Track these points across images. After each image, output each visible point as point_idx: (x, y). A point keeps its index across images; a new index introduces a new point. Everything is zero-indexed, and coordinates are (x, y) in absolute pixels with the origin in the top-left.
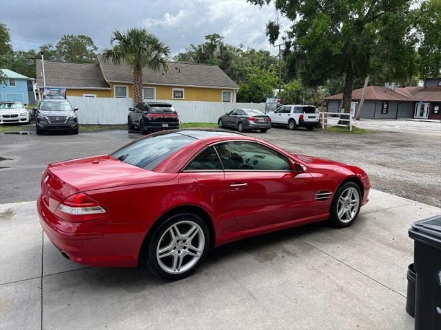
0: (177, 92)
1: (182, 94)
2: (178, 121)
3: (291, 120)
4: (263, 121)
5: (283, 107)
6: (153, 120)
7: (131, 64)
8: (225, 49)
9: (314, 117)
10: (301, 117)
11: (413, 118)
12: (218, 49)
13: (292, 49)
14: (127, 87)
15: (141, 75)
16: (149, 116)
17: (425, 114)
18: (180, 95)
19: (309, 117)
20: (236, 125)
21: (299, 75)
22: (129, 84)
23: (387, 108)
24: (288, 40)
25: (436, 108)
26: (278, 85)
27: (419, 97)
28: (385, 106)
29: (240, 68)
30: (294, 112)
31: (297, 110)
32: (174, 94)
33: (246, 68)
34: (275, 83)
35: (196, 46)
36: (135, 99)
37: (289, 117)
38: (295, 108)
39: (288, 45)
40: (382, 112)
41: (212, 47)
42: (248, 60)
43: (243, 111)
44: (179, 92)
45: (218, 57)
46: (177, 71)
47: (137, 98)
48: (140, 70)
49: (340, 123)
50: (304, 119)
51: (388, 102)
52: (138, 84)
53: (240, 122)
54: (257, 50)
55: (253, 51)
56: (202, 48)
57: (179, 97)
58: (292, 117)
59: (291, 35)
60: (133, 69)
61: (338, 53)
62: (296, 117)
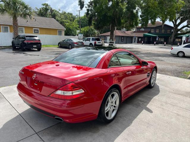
0: (36, 30)
1: (38, 31)
2: (41, 44)
3: (91, 44)
4: (81, 44)
5: (86, 38)
6: (28, 44)
7: (11, 15)
8: (53, 11)
9: (100, 43)
10: (95, 43)
11: (132, 43)
12: (50, 11)
13: (90, 12)
14: (9, 27)
15: (17, 21)
16: (25, 42)
17: (136, 41)
18: (37, 32)
19: (98, 43)
20: (68, 46)
21: (93, 24)
22: (10, 26)
23: (123, 39)
24: (88, 8)
25: (140, 39)
26: (79, 29)
27: (134, 35)
28: (122, 38)
29: (61, 20)
30: (92, 40)
31: (93, 39)
32: (34, 31)
33: (64, 20)
34: (77, 28)
35: (39, 8)
36: (14, 33)
37: (90, 43)
38: (92, 38)
39: (88, 10)
40: (121, 41)
41: (46, 10)
42: (63, 17)
43: (71, 39)
44: (37, 30)
45: (50, 15)
46: (34, 20)
47: (16, 33)
48: (16, 18)
49: (109, 45)
50: (96, 43)
51: (123, 37)
52: (16, 25)
53: (70, 45)
54: (67, 13)
55: (65, 13)
56: (42, 9)
57: (37, 33)
58: (91, 42)
59: (89, 6)
60: (12, 18)
61: (111, 15)
62: (93, 42)
